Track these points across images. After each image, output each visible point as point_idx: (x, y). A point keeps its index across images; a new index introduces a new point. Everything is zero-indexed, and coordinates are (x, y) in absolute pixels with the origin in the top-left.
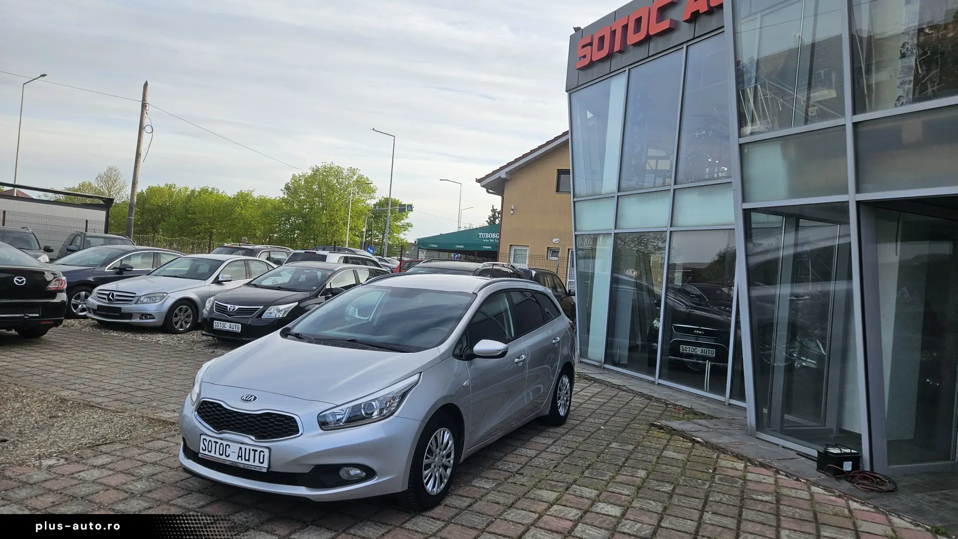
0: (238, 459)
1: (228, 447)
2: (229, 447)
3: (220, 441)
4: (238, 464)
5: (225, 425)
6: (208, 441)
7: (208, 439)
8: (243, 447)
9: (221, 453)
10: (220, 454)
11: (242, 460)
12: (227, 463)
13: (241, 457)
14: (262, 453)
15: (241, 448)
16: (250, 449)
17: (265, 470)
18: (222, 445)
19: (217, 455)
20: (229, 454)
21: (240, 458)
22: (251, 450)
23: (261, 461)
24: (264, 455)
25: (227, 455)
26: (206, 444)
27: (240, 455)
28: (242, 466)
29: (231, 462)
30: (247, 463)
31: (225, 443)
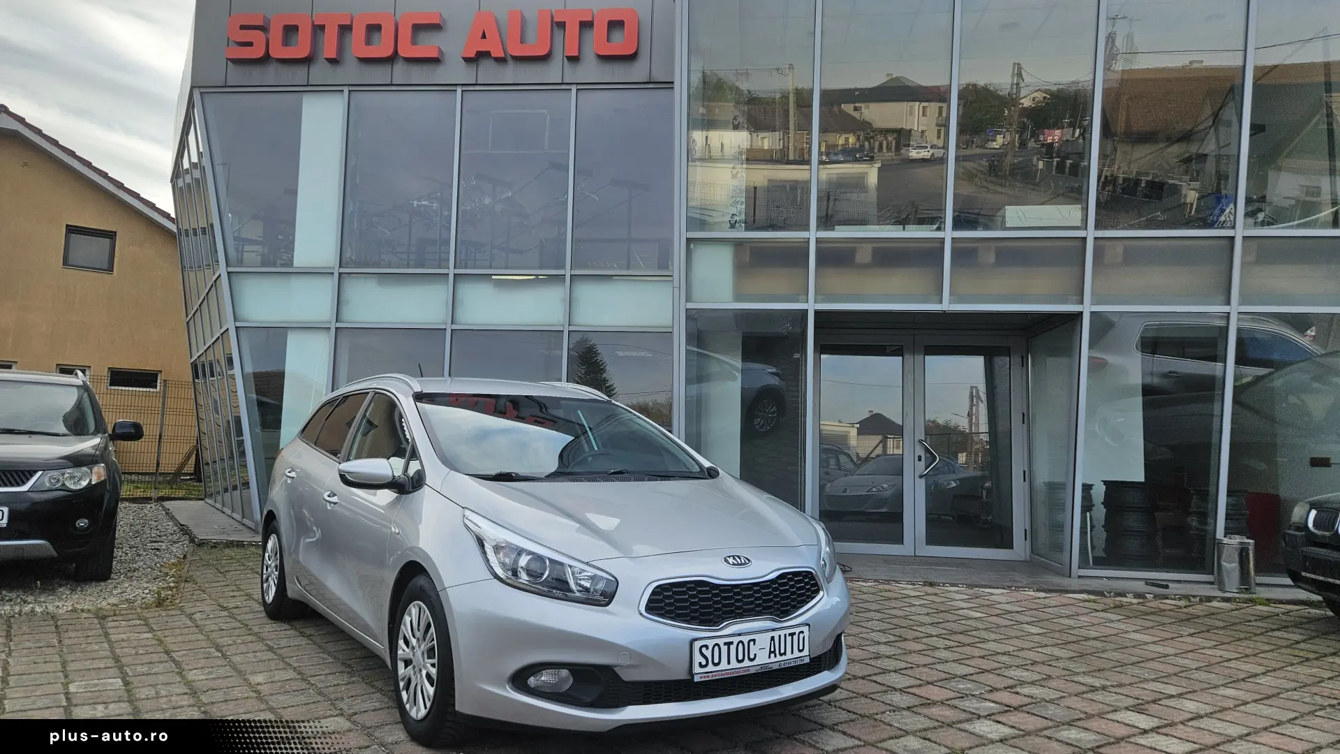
0: (770, 657)
1: (752, 643)
2: (754, 644)
3: (736, 640)
4: (770, 666)
5: (724, 613)
6: (710, 648)
7: (711, 643)
8: (776, 634)
9: (740, 658)
10: (739, 661)
11: (775, 656)
12: (753, 671)
13: (774, 652)
14: (801, 636)
15: (773, 638)
16: (785, 635)
17: (807, 660)
18: (740, 646)
19: (734, 664)
20: (755, 655)
21: (772, 655)
22: (787, 635)
23: (801, 648)
24: (804, 638)
25: (752, 657)
26: (708, 653)
27: (772, 650)
28: (776, 667)
29: (759, 668)
30: (784, 658)
31: (745, 639)
